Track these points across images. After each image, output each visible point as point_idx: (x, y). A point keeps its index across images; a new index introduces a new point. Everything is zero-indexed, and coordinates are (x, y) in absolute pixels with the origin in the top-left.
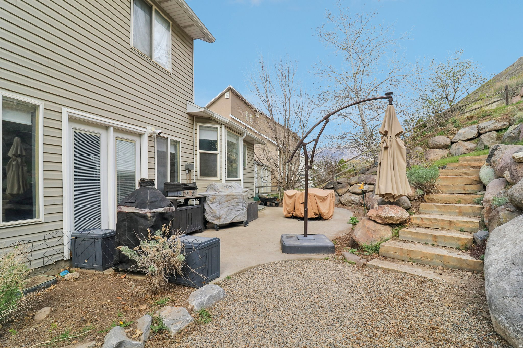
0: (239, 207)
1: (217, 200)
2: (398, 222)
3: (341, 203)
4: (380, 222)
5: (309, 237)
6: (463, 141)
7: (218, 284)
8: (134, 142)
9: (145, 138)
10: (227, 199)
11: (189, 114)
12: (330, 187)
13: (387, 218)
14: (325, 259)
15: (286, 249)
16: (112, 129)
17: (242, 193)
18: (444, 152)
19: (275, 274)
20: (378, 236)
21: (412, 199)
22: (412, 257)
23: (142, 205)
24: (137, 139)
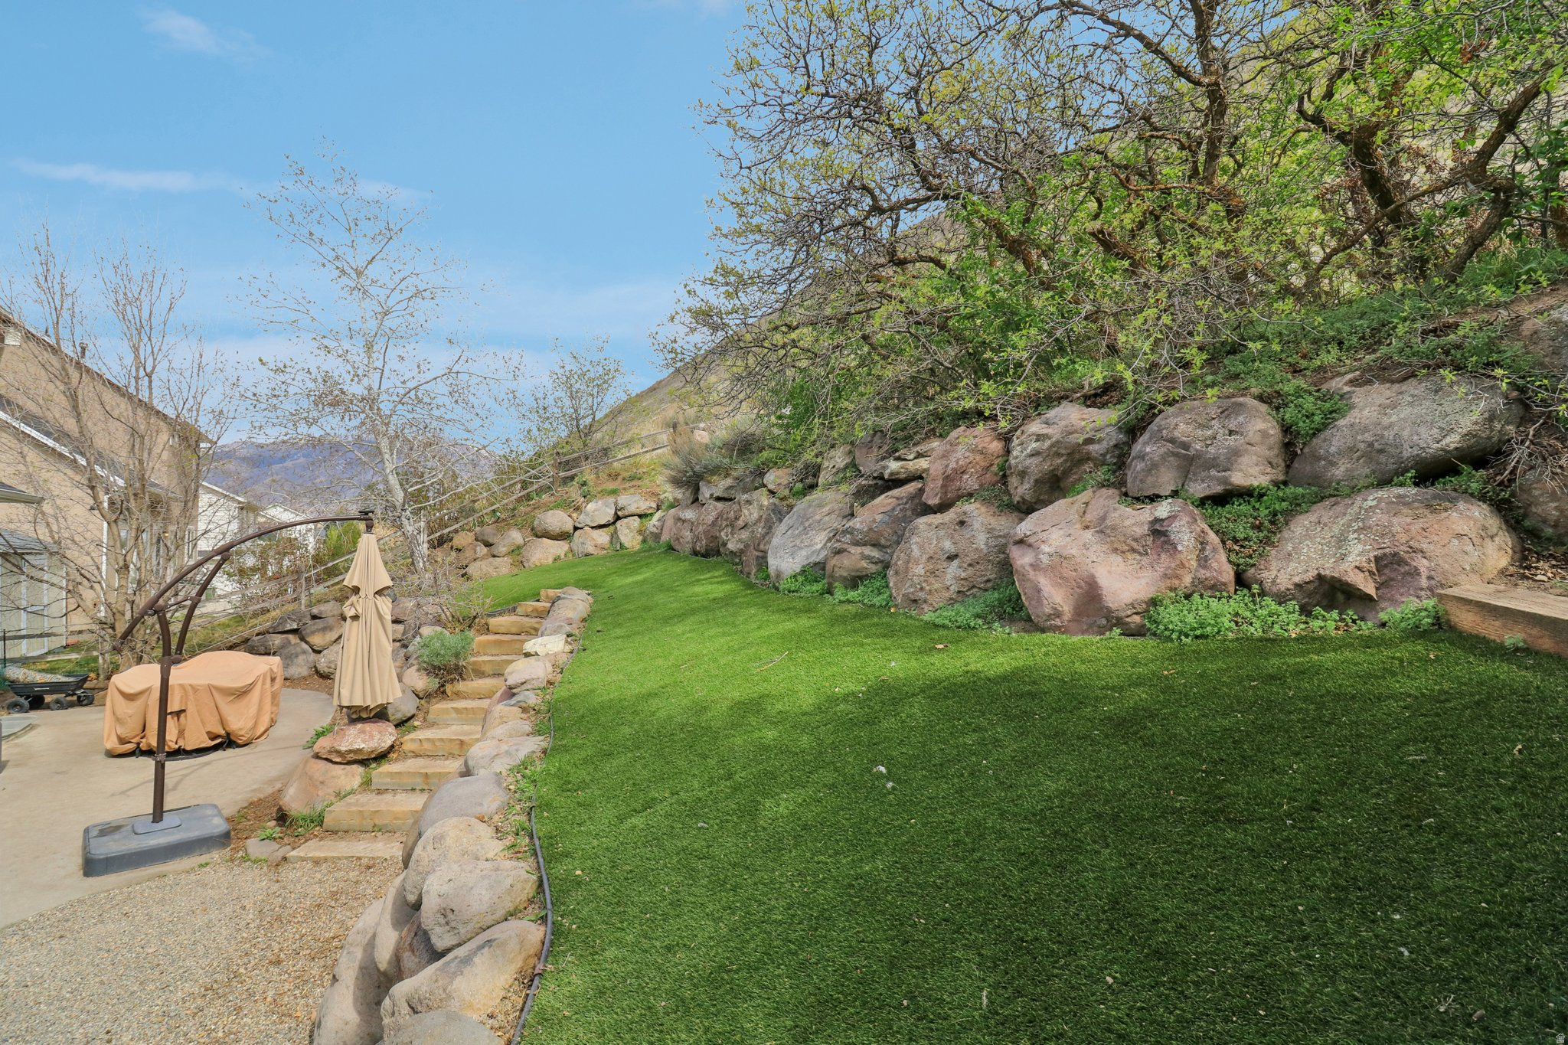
2: (373, 756)
3: (317, 672)
4: (338, 760)
5: (169, 820)
6: (592, 528)
12: (288, 627)
13: (350, 751)
14: (201, 866)
18: (560, 548)
19: (58, 934)
20: (331, 791)
21: (421, 695)
22: (377, 822)
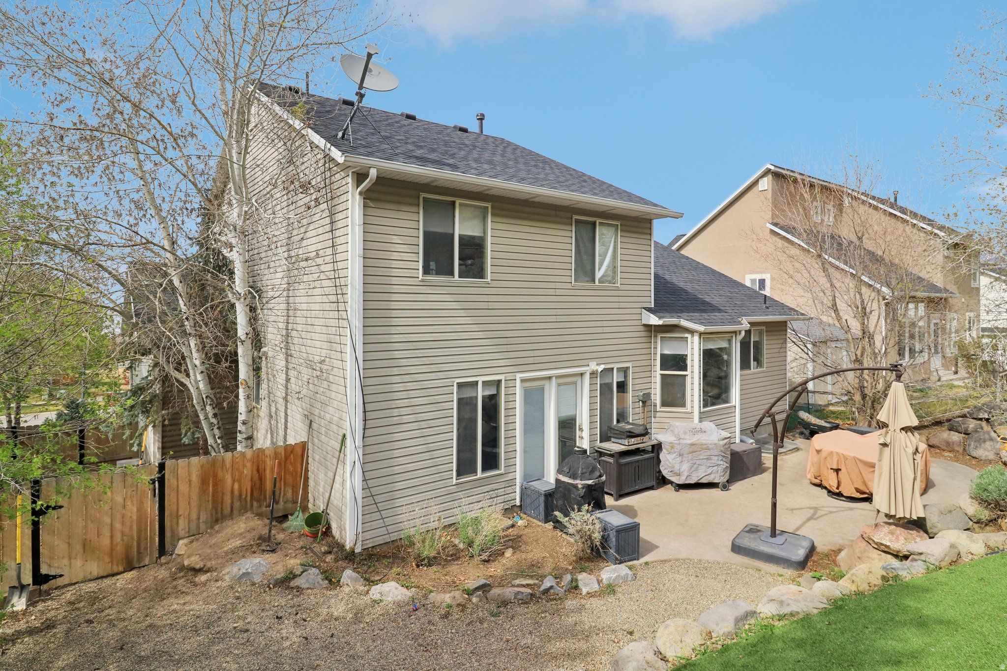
0: (713, 461)
1: (676, 450)
4: (875, 546)
5: (778, 539)
7: (630, 568)
8: (575, 383)
9: (587, 376)
10: (691, 450)
11: (645, 325)
14: (778, 575)
15: (736, 548)
16: (554, 378)
17: (717, 442)
21: (974, 520)
23: (574, 477)
24: (578, 379)
